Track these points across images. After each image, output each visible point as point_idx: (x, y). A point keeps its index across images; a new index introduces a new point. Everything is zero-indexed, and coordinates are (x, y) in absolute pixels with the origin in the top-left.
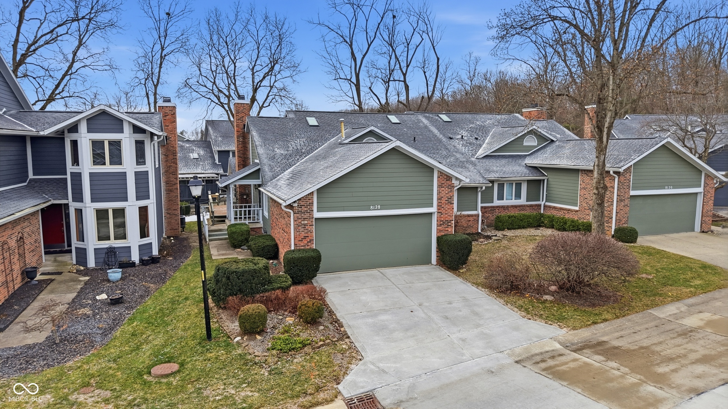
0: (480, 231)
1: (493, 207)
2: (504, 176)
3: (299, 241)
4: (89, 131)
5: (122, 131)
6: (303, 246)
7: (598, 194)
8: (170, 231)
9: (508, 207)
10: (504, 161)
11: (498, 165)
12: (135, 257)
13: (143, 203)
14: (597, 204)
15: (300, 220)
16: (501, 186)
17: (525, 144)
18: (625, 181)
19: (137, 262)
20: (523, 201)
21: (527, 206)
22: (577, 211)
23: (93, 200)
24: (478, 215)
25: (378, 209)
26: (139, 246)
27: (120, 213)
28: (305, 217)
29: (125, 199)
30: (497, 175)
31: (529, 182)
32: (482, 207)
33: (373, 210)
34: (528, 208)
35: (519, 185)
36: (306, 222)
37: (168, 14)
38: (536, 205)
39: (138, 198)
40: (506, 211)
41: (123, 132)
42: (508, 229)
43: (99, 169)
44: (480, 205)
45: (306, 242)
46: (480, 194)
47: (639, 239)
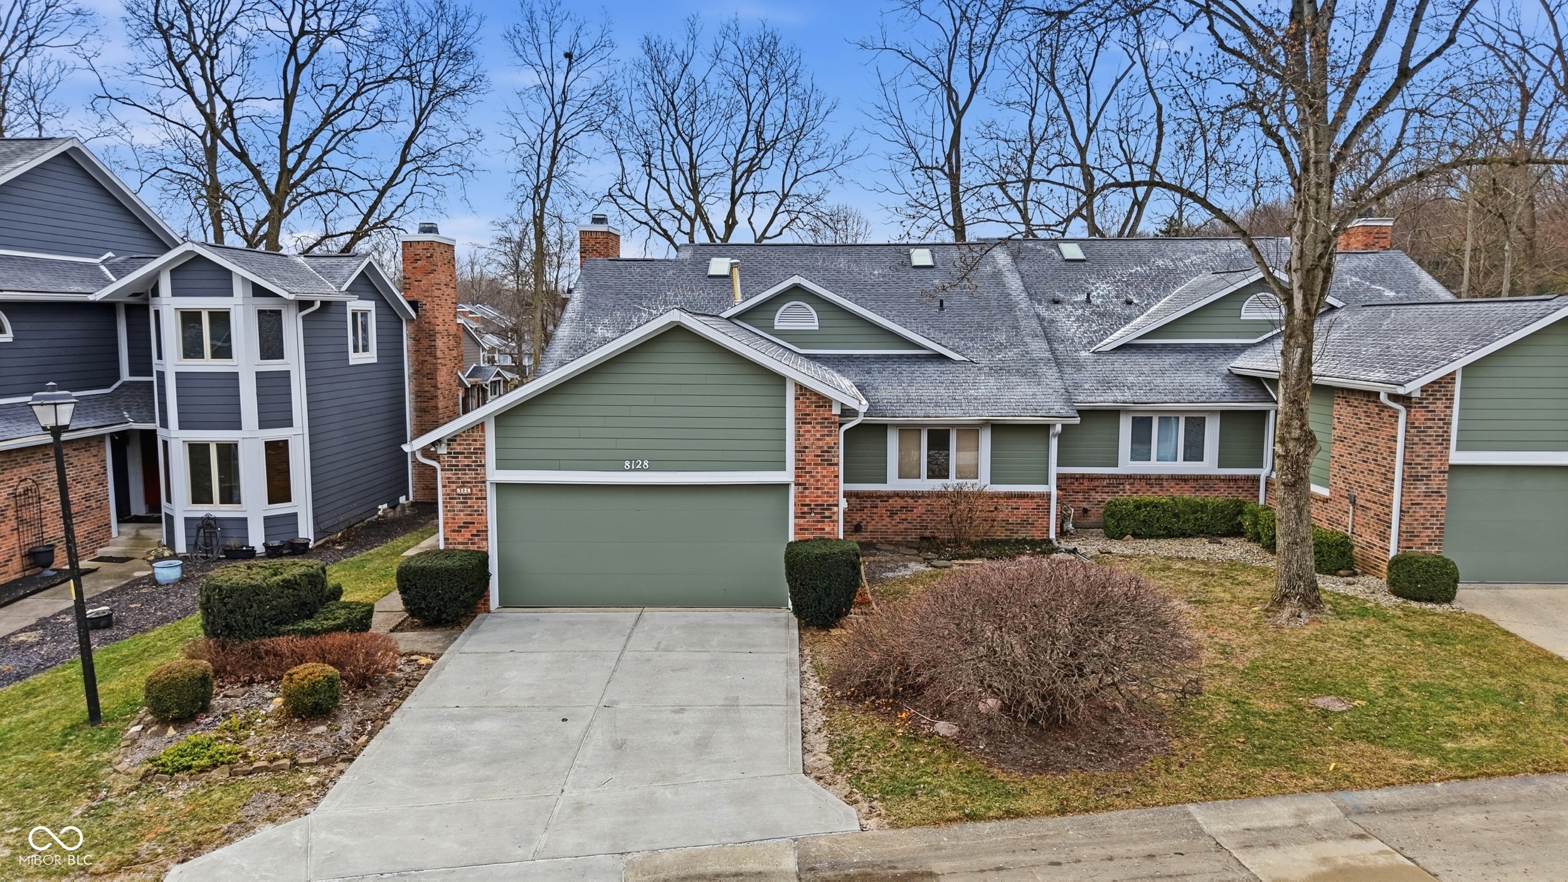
0: (1052, 536)
1: (1116, 477)
2: (1144, 399)
3: (454, 531)
4: (174, 294)
5: (230, 293)
6: (462, 543)
7: (1285, 457)
8: (422, 492)
9: (1159, 479)
10: (1169, 360)
11: (1146, 369)
12: (257, 539)
13: (276, 434)
14: (1283, 484)
15: (454, 486)
16: (1142, 425)
17: (1245, 315)
18: (1429, 423)
19: (260, 549)
20: (1209, 465)
21: (1219, 478)
22: (1326, 501)
23: (183, 425)
24: (1049, 495)
25: (642, 470)
26: (266, 518)
27: (228, 453)
28: (467, 478)
29: (237, 425)
30: (1128, 395)
31: (1225, 415)
32: (1061, 478)
33: (630, 470)
34: (1222, 484)
35: (1196, 424)
36: (467, 491)
37: (569, 56)
38: (1247, 478)
39: (263, 424)
40: (1156, 489)
41: (231, 295)
42: (1136, 536)
43: (194, 366)
44: (1054, 470)
45: (468, 535)
46: (1054, 443)
47: (1463, 592)
